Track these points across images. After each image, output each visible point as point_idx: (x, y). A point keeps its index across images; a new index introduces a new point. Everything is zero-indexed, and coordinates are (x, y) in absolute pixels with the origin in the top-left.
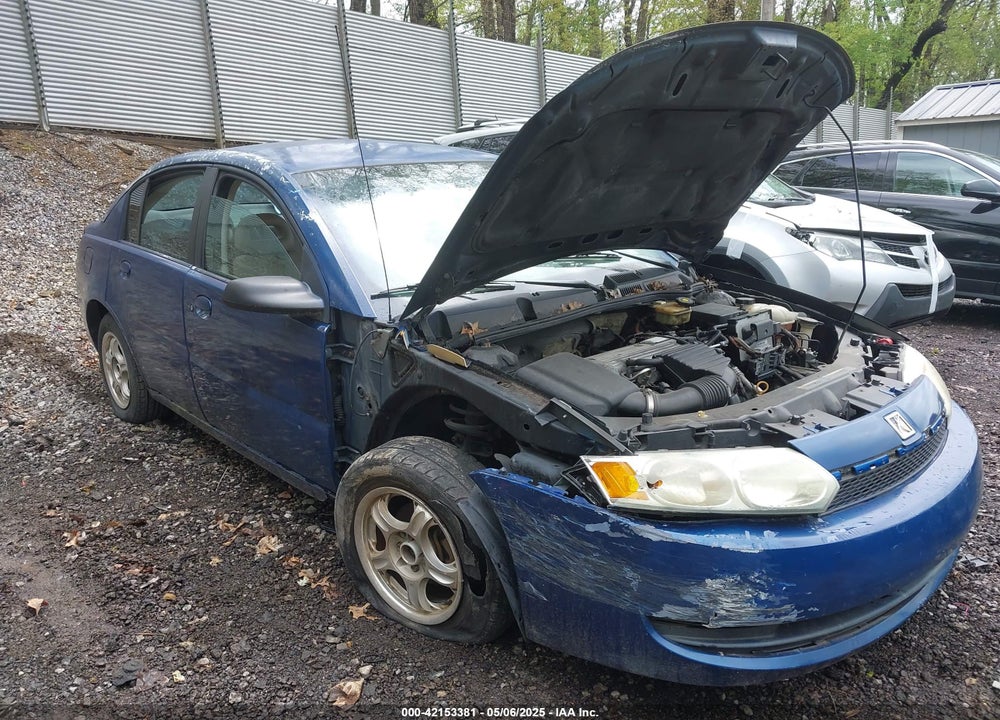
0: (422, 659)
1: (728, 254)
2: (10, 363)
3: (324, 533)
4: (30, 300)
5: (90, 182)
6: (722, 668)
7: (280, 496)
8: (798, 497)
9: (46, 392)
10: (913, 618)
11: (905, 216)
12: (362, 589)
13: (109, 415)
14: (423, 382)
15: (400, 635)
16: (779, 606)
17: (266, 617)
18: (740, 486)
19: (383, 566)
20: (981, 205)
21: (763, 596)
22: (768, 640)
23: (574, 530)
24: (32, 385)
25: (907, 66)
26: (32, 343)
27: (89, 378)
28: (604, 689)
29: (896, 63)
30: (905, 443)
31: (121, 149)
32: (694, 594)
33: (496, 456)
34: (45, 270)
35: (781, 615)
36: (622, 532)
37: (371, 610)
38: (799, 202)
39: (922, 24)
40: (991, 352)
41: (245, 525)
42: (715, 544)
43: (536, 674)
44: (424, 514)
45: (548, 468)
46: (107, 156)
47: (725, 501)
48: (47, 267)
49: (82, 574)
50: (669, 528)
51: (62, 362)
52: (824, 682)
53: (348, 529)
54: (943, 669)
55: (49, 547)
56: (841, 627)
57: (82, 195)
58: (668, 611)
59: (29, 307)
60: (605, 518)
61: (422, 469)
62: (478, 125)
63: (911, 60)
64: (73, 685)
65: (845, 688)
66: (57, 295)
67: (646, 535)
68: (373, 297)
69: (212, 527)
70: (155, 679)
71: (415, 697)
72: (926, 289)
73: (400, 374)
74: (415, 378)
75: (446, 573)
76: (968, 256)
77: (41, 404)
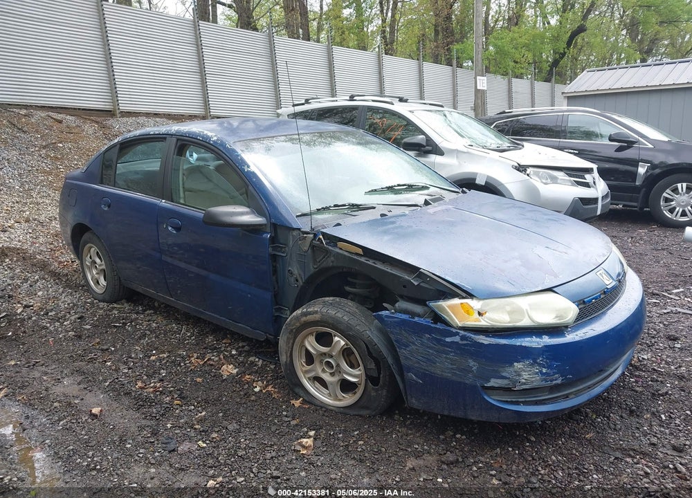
0: (343, 425)
1: (477, 182)
2: (9, 267)
3: (261, 361)
4: (9, 225)
5: (36, 143)
6: (523, 412)
7: (224, 342)
8: (557, 317)
9: (41, 286)
10: (612, 386)
11: (575, 154)
12: (297, 390)
13: (89, 298)
14: (335, 264)
15: (326, 414)
16: (553, 375)
17: (242, 410)
18: (529, 313)
19: (312, 374)
20: (621, 147)
21: (544, 370)
22: (545, 395)
23: (439, 341)
24: (29, 282)
25: (563, 55)
26: (19, 253)
27: (67, 275)
28: (451, 433)
29: (555, 52)
30: (609, 287)
31: (54, 119)
32: (508, 372)
33: (384, 304)
34: (16, 204)
35: (554, 380)
36: (467, 340)
37: (304, 402)
38: (516, 149)
39: (570, 27)
40: (632, 238)
41: (209, 359)
42: (518, 344)
43: (411, 429)
44: (340, 341)
45: (418, 309)
46: (45, 124)
47: (522, 320)
48: (17, 202)
49: (116, 393)
50: (493, 337)
51: (43, 266)
52: (569, 422)
53: (289, 355)
54: (632, 412)
55: (86, 380)
56: (581, 387)
57: (32, 152)
58: (493, 382)
59: (9, 229)
60: (457, 334)
61: (339, 315)
62: (307, 101)
63: (566, 50)
64: (139, 453)
65: (582, 424)
66: (27, 221)
67: (481, 341)
68: (297, 216)
69: (188, 362)
70: (188, 447)
71: (346, 445)
72: (595, 200)
73: (318, 260)
74: (330, 262)
75: (354, 375)
76: (612, 178)
77: (40, 293)
